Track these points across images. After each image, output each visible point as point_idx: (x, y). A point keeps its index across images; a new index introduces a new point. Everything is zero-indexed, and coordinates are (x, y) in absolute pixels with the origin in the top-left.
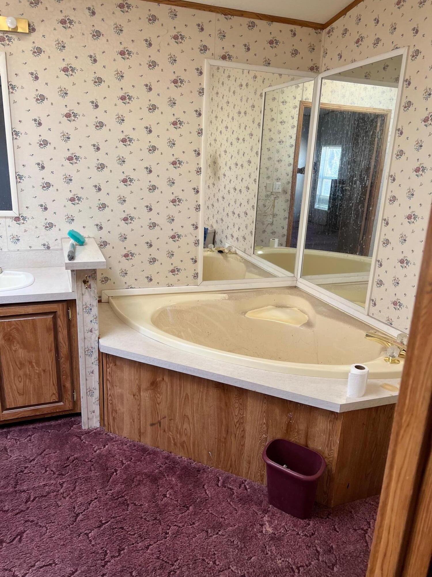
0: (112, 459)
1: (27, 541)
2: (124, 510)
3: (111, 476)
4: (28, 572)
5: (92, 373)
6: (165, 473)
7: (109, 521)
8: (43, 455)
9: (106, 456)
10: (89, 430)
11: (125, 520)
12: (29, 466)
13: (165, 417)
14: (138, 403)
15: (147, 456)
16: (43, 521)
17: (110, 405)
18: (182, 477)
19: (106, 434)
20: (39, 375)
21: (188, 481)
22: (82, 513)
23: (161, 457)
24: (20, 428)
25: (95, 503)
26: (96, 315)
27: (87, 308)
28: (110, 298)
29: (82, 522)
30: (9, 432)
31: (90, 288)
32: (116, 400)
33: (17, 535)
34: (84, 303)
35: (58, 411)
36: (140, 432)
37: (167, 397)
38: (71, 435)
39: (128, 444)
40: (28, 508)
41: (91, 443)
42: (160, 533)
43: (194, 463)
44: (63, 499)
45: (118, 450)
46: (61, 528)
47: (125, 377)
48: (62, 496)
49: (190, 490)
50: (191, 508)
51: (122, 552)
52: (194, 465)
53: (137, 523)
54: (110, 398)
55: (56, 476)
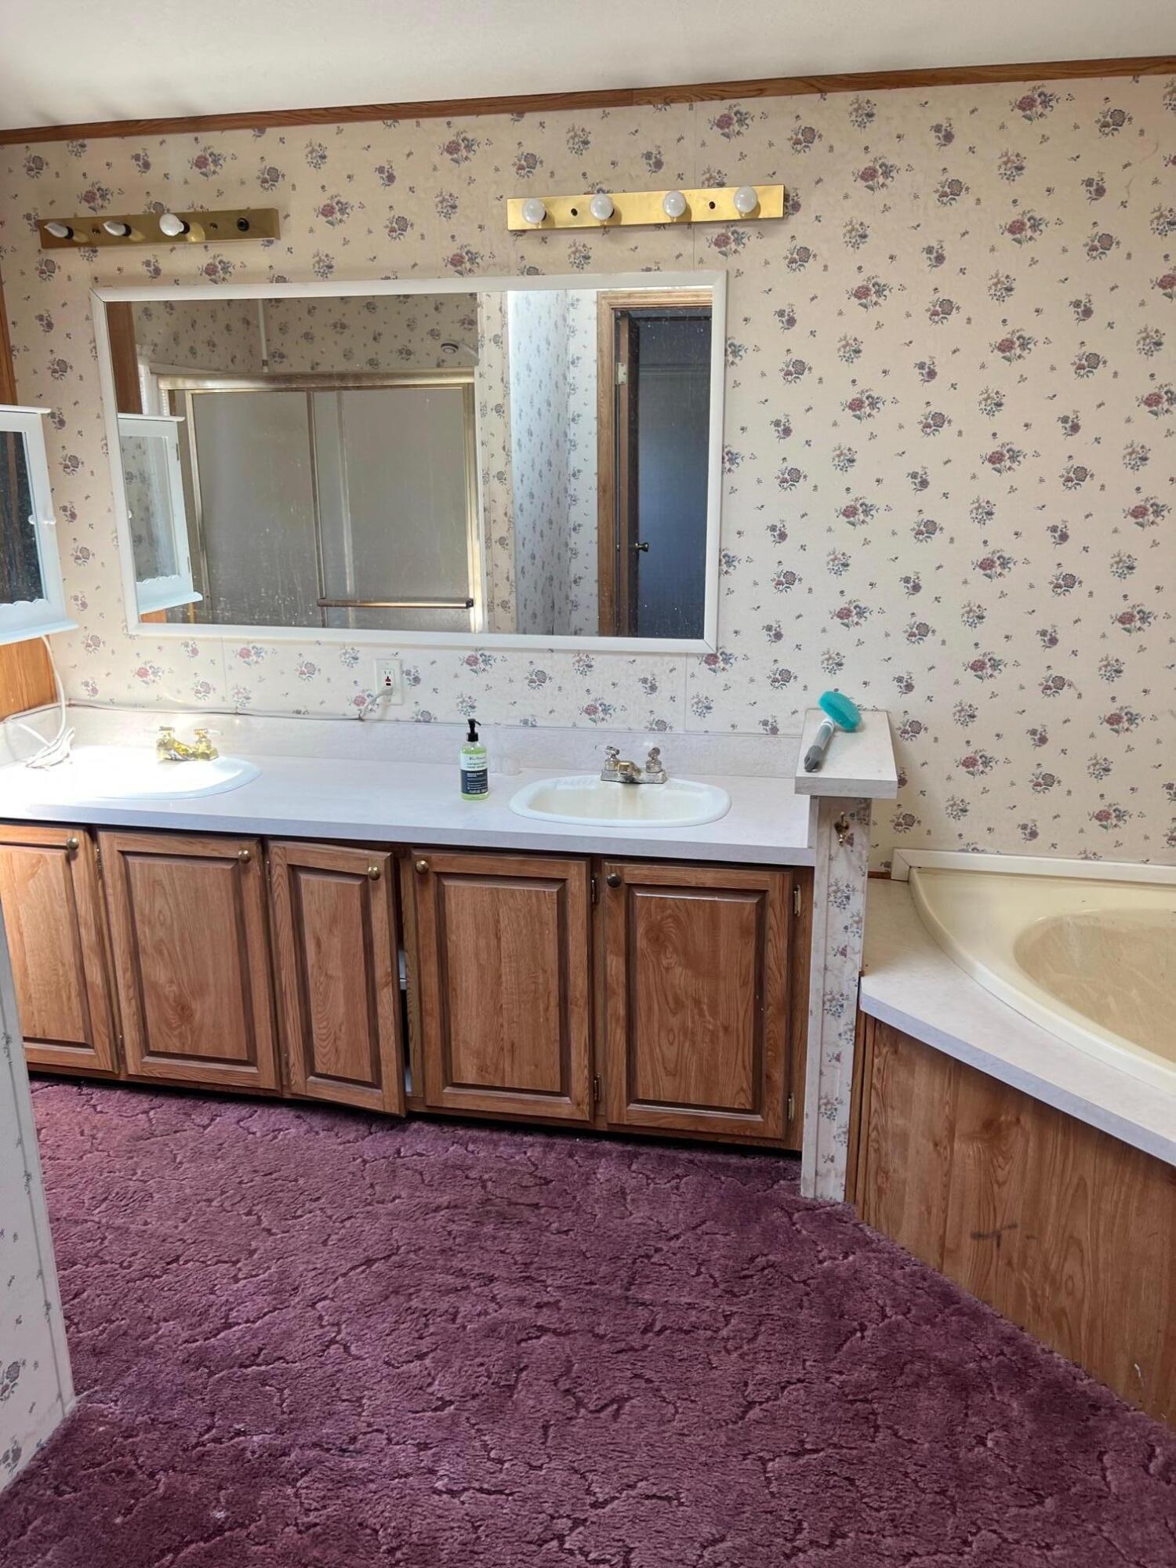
0: (858, 1295)
1: (630, 1422)
2: (863, 1437)
3: (848, 1338)
4: (617, 1495)
5: (838, 1058)
6: (993, 1379)
7: (823, 1449)
8: (700, 1232)
9: (845, 1282)
10: (815, 1203)
11: (864, 1463)
12: (665, 1248)
13: (1015, 1226)
14: (946, 1168)
15: (952, 1315)
16: (672, 1389)
17: (872, 1155)
18: (1042, 1410)
19: (856, 1225)
20: (714, 1035)
21: (1056, 1425)
22: (761, 1403)
23: (991, 1330)
24: (660, 1151)
25: (796, 1392)
26: (858, 915)
27: (839, 894)
28: (914, 871)
29: (758, 1426)
30: (636, 1155)
31: (852, 845)
32: (890, 1143)
33: (612, 1402)
34: (832, 881)
35: (748, 1133)
36: (943, 1246)
37: (1024, 1173)
38: (769, 1202)
39: (907, 1269)
40: (645, 1347)
41: (813, 1237)
42: (946, 1535)
43: (1086, 1382)
44: (723, 1353)
45: (878, 1277)
46: (708, 1421)
47: (916, 1090)
48: (723, 1344)
49: (1058, 1452)
50: (1048, 1501)
51: (839, 1542)
52: (1083, 1384)
53: (893, 1484)
54: (874, 1135)
55: (717, 1292)
